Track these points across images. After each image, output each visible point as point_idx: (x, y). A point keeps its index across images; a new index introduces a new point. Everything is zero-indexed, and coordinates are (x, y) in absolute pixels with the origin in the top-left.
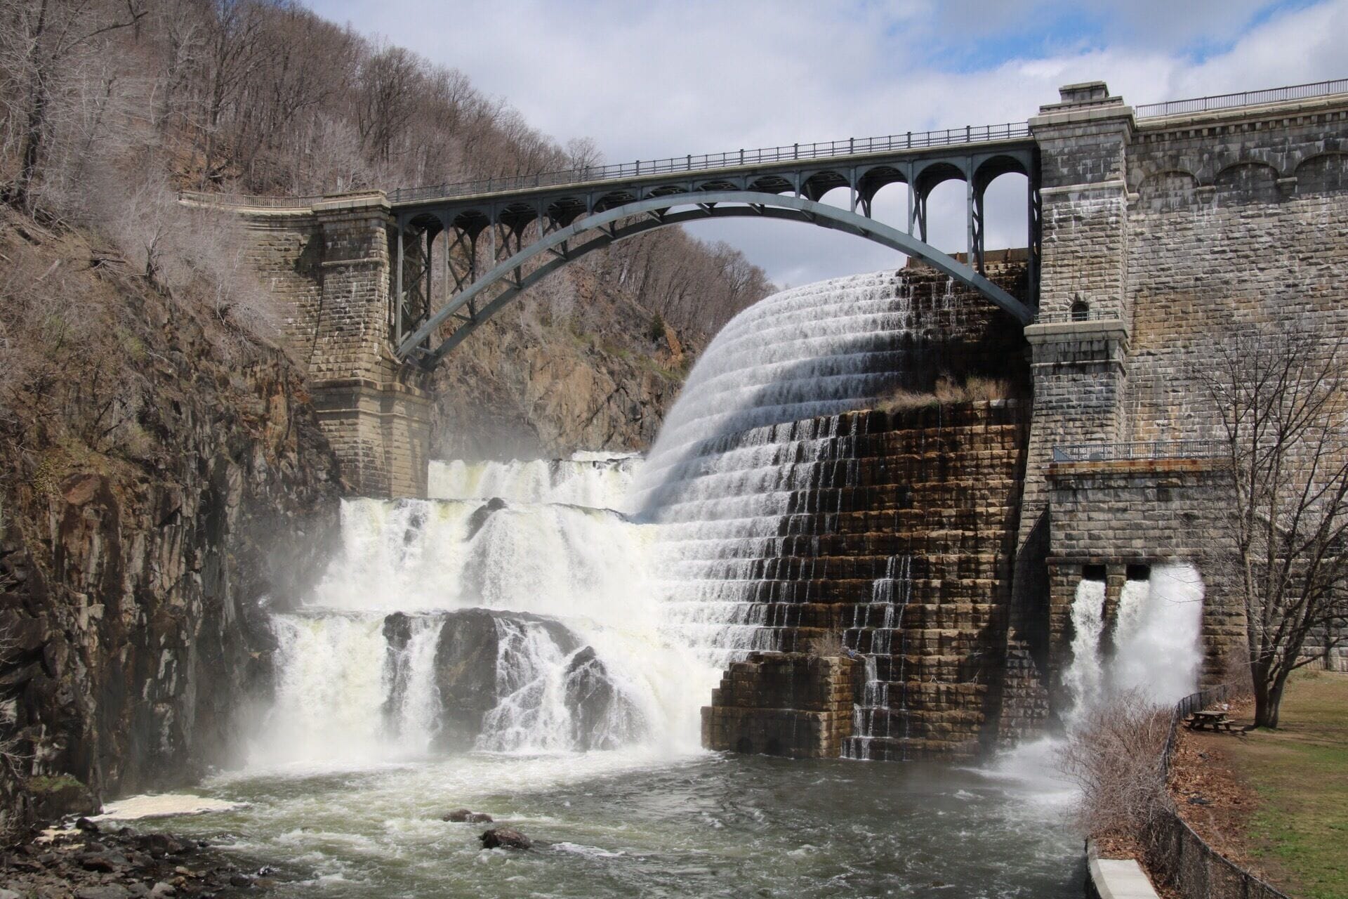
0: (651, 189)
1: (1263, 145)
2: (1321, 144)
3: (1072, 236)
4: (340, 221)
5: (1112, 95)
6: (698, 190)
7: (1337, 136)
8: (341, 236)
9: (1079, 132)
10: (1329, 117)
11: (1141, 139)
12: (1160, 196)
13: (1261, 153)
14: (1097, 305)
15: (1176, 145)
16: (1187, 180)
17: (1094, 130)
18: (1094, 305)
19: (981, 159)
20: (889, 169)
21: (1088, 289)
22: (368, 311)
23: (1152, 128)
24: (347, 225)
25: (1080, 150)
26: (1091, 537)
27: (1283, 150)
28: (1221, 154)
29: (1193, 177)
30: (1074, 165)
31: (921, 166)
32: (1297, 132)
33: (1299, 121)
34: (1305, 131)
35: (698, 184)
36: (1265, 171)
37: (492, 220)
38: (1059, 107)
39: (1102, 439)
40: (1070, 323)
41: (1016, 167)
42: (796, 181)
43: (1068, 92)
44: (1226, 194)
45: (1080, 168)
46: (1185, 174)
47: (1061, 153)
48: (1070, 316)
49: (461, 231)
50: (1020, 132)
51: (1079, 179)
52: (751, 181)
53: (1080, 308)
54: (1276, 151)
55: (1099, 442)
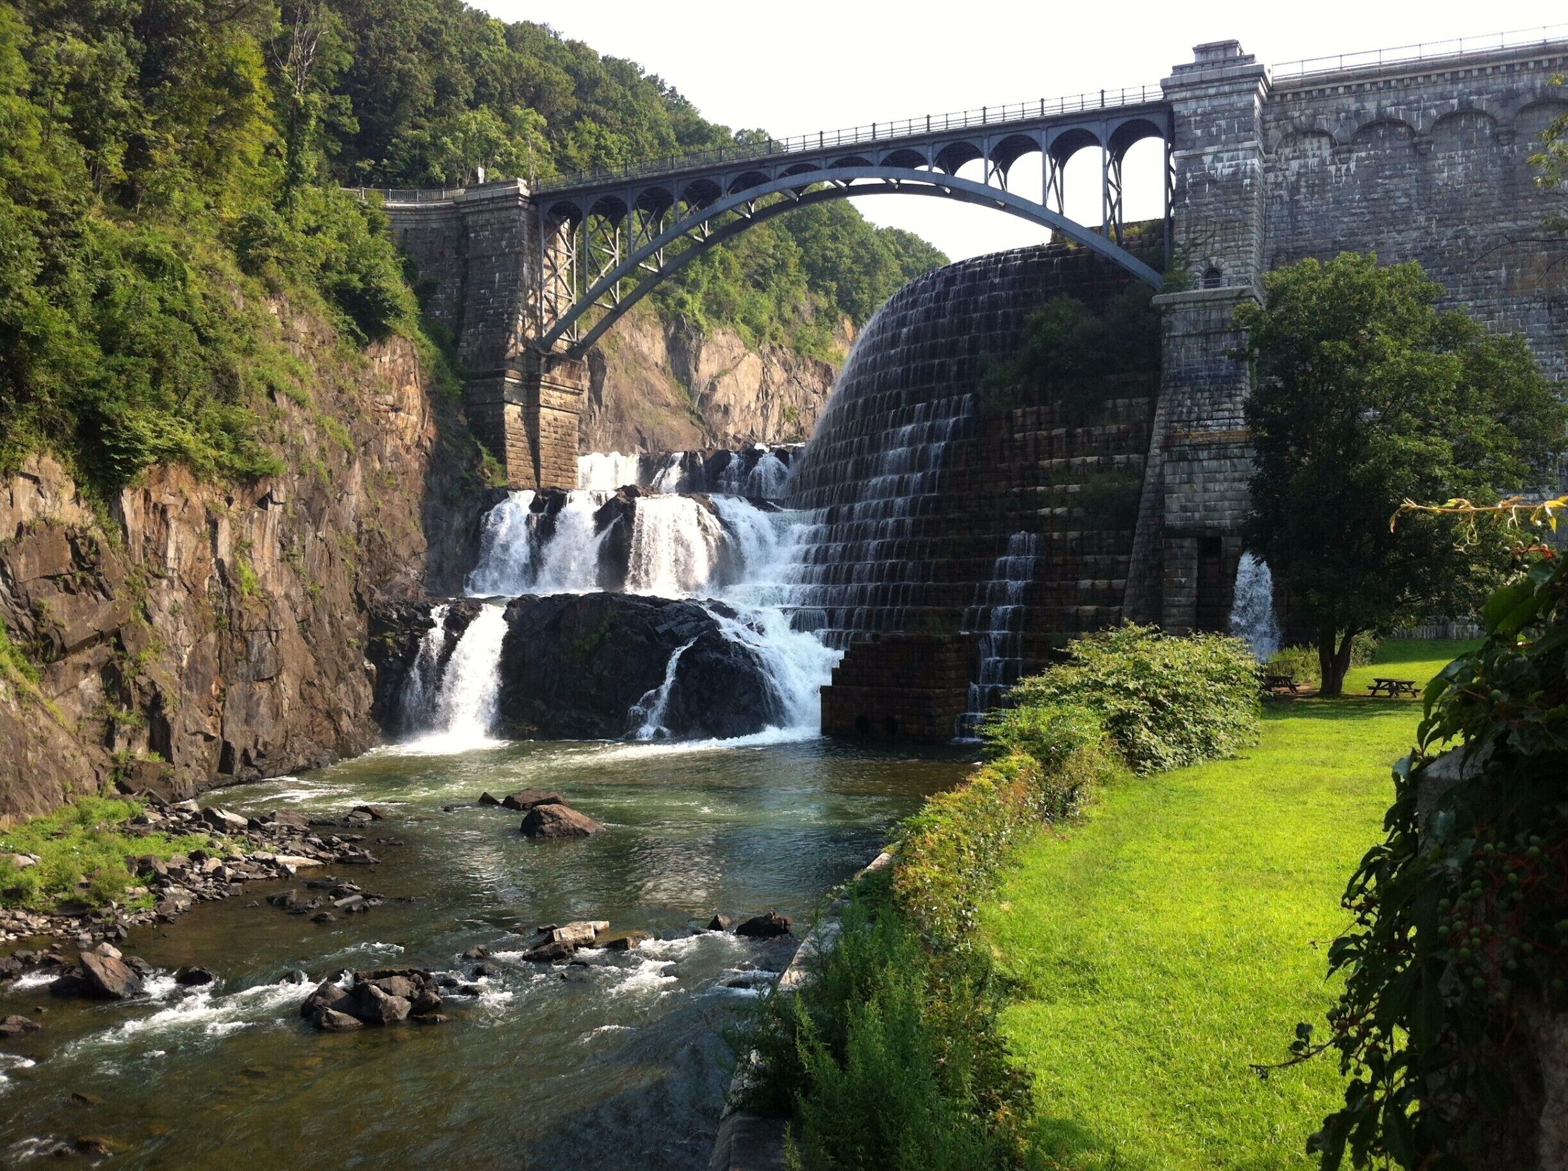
0: (784, 168)
1: (1398, 104)
2: (1455, 102)
3: (1207, 200)
4: (481, 212)
5: (1246, 53)
6: (831, 167)
7: (1471, 93)
8: (483, 227)
9: (1212, 91)
10: (1461, 75)
11: (1278, 99)
12: (1298, 158)
13: (1397, 111)
14: (1229, 271)
15: (1315, 105)
16: (1325, 140)
17: (1227, 89)
18: (1228, 271)
19: (1116, 123)
20: (1024, 137)
21: (1222, 255)
22: (511, 301)
23: (1288, 86)
24: (487, 216)
25: (1215, 110)
26: (1206, 508)
27: (1418, 109)
28: (1357, 112)
29: (1331, 137)
30: (1208, 127)
31: (1055, 133)
32: (1431, 90)
33: (1433, 78)
34: (1439, 89)
35: (831, 161)
36: (1402, 130)
37: (629, 205)
38: (1191, 66)
39: (1229, 410)
40: (1201, 290)
41: (1153, 131)
42: (929, 154)
43: (1201, 50)
44: (1363, 154)
45: (1214, 129)
46: (1322, 133)
47: (1195, 113)
48: (1201, 283)
49: (601, 218)
50: (1155, 94)
51: (1212, 140)
52: (883, 156)
53: (1213, 275)
54: (1410, 109)
55: (1226, 414)
